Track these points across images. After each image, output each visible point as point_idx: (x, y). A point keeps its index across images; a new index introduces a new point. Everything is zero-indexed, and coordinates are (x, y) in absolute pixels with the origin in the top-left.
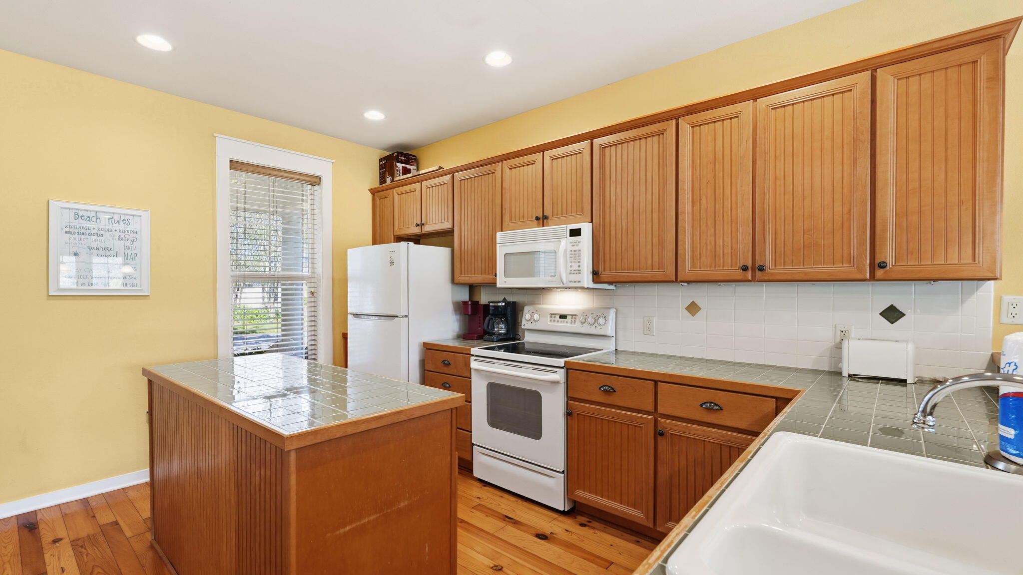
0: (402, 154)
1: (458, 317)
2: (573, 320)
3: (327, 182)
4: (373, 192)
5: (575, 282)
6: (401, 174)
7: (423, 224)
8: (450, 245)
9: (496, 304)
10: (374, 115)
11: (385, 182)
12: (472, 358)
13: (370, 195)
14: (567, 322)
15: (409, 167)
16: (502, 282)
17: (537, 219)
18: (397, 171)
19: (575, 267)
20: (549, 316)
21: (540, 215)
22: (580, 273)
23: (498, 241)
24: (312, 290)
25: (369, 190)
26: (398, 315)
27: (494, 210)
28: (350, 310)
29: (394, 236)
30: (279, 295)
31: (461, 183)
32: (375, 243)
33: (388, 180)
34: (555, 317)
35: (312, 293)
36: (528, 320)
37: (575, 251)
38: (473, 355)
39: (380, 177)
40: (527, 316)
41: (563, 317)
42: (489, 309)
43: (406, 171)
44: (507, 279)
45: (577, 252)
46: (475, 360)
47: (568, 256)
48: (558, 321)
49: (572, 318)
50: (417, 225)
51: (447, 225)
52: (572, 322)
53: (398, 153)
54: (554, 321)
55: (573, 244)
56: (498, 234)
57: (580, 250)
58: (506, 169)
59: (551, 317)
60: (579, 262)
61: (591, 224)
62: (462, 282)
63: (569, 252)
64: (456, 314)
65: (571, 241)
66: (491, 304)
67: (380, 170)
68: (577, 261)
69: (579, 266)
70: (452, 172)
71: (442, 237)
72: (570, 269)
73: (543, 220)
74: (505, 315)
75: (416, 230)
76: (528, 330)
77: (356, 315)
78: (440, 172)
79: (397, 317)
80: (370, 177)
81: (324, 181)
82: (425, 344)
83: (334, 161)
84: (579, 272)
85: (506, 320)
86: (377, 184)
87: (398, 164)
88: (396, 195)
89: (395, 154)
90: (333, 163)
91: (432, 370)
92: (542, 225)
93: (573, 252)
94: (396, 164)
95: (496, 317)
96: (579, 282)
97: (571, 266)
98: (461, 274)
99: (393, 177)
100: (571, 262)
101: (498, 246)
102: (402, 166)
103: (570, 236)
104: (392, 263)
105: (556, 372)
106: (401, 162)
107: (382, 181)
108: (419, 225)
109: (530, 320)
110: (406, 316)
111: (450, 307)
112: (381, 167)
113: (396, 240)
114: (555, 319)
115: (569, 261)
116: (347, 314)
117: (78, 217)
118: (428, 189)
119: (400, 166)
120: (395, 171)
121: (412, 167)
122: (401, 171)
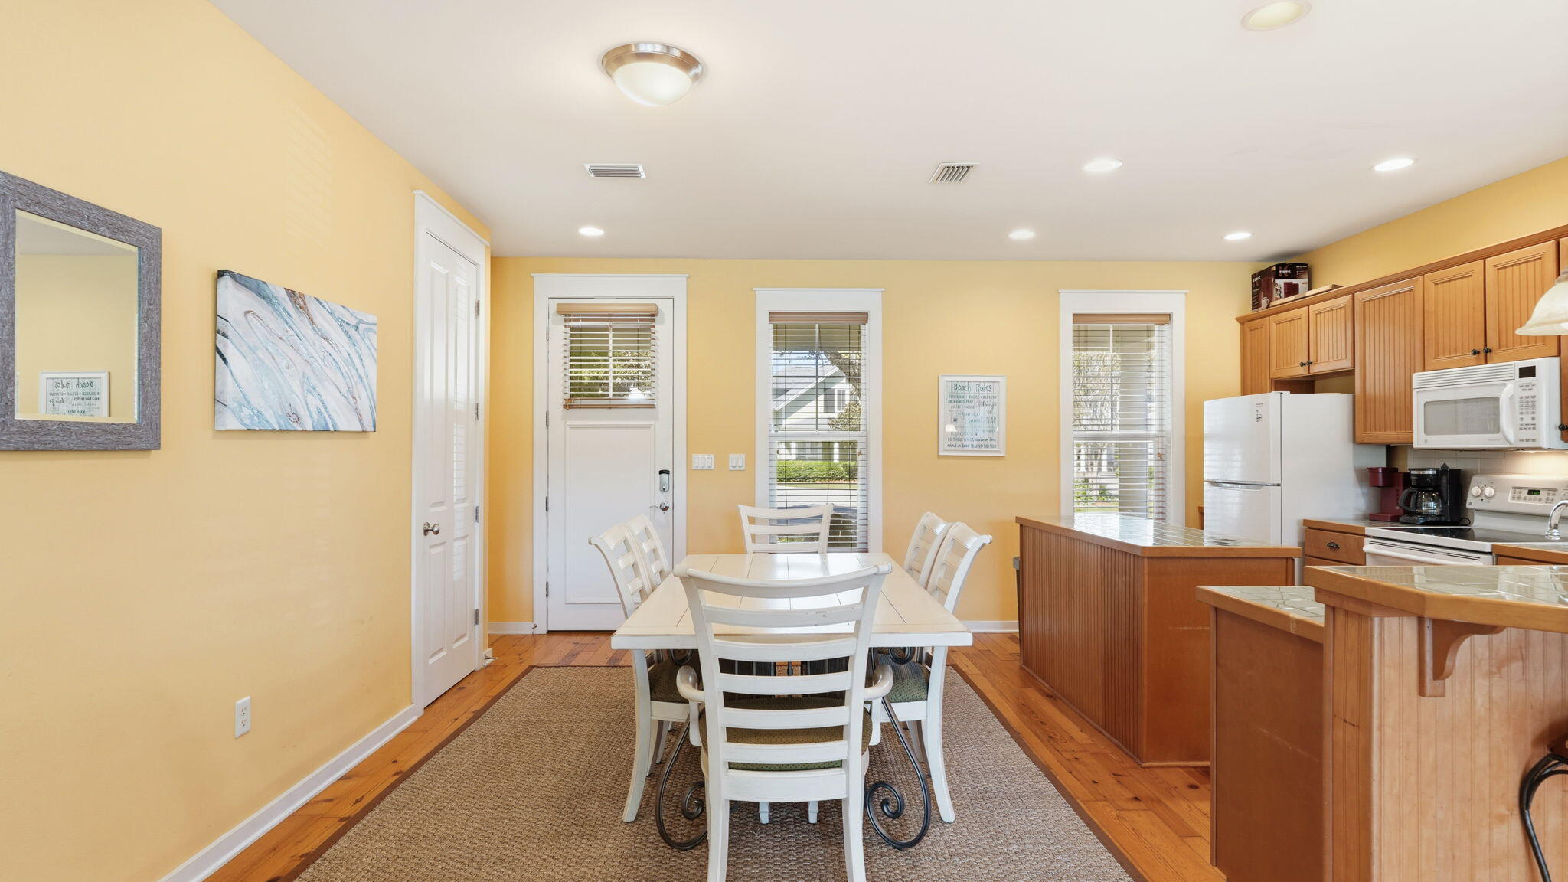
0: (1283, 266)
1: (1366, 490)
2: (1551, 497)
3: (1178, 321)
4: (1243, 321)
5: (1527, 440)
6: (1283, 294)
7: (1311, 363)
8: (1349, 389)
9: (1421, 473)
10: (1238, 236)
11: (1259, 306)
12: (1367, 540)
13: (1237, 326)
14: (1540, 500)
15: (1294, 281)
16: (1420, 441)
17: (1476, 353)
18: (1277, 290)
19: (1527, 419)
20: (1511, 491)
21: (1480, 347)
22: (1534, 429)
23: (1415, 385)
24: (1160, 452)
25: (1237, 319)
26: (1267, 483)
27: (1412, 342)
28: (1206, 477)
29: (1272, 380)
30: (1104, 463)
31: (1364, 305)
32: (1244, 392)
33: (1264, 302)
34: (1520, 493)
35: (1160, 455)
36: (1478, 495)
37: (1527, 397)
38: (1368, 537)
39: (1253, 300)
40: (1474, 490)
41: (1533, 492)
42: (1410, 480)
43: (1292, 290)
44: (1429, 437)
45: (1530, 399)
46: (1371, 543)
47: (1517, 405)
48: (1525, 499)
49: (1548, 494)
50: (1303, 364)
51: (1346, 364)
52: (1547, 499)
53: (1278, 266)
54: (1519, 498)
55: (1524, 388)
56: (1415, 376)
57: (1534, 397)
58: (1430, 285)
59: (1514, 492)
60: (1533, 413)
61: (1557, 359)
62: (1368, 441)
63: (1517, 400)
64: (1361, 486)
65: (1521, 384)
66: (1413, 472)
67: (1253, 289)
68: (1530, 411)
69: (1533, 419)
70: (1352, 292)
71: (1340, 380)
72: (1520, 422)
73: (1484, 354)
74: (1437, 489)
75: (1301, 372)
76: (1477, 510)
77: (1214, 483)
78: (1336, 291)
79: (1266, 485)
80: (1239, 299)
81: (1175, 319)
82: (1305, 521)
83: (1186, 291)
84: (1533, 427)
85: (1441, 496)
86: (1248, 311)
87: (1277, 281)
88: (1273, 326)
89: (1274, 269)
90: (1186, 294)
91: (1315, 555)
92: (1483, 361)
93: (1524, 400)
94: (1275, 282)
95: (1422, 491)
96: (1534, 440)
97: (1522, 419)
98: (1365, 430)
99: (1270, 300)
100: (1521, 413)
101: (1415, 392)
102: (1285, 283)
103: (1520, 377)
104: (1259, 418)
105: (1478, 559)
106: (1283, 277)
107: (1256, 304)
108: (1305, 364)
109: (1478, 496)
110: (1279, 485)
111: (1351, 477)
112: (1254, 286)
113: (1273, 385)
114: (1521, 495)
115: (1518, 412)
116: (1201, 481)
117: (957, 387)
118: (1319, 316)
119: (1280, 283)
120: (1274, 291)
121: (1301, 282)
122: (1283, 290)
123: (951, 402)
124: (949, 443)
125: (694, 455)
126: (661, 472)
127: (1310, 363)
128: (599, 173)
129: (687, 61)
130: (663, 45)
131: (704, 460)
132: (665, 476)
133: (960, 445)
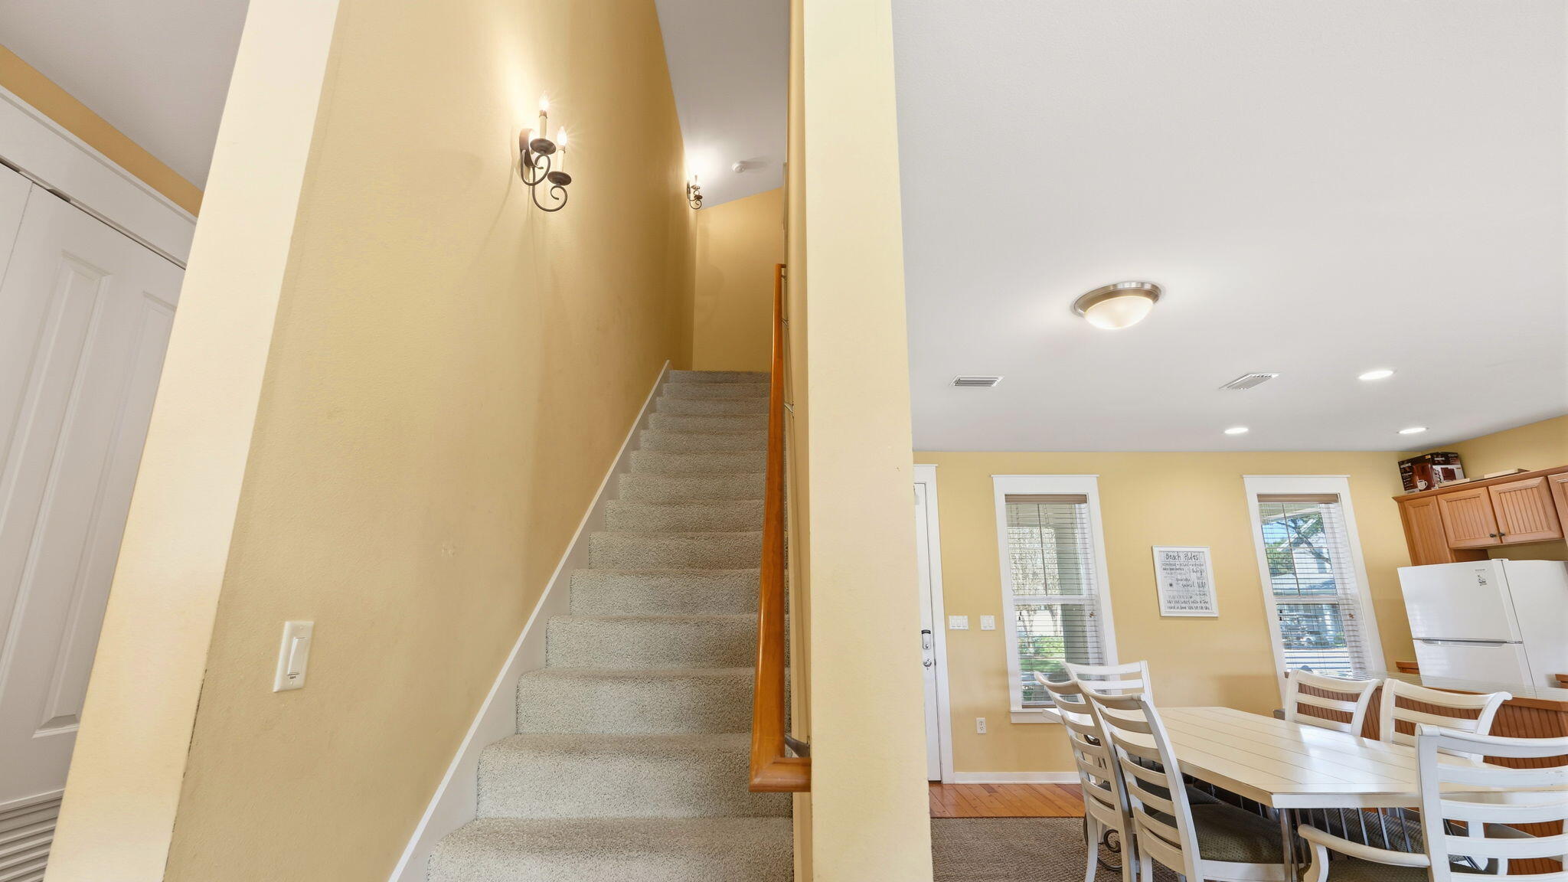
0: (1437, 455)
3: (1345, 498)
4: (1399, 500)
6: (1442, 478)
7: (1505, 534)
11: (1416, 488)
13: (1395, 504)
15: (1449, 467)
18: (1433, 473)
24: (1350, 612)
25: (1395, 498)
28: (1415, 635)
29: (1453, 552)
32: (1418, 563)
33: (1420, 485)
39: (1405, 483)
43: (1449, 474)
50: (1493, 536)
51: (1554, 534)
53: (1432, 455)
67: (1403, 474)
70: (1543, 475)
75: (1493, 542)
77: (1427, 641)
79: (1506, 642)
80: (1393, 484)
81: (1342, 497)
82: (1557, 676)
86: (1402, 492)
87: (1434, 467)
88: (1443, 504)
89: (1428, 457)
90: (1349, 477)
94: (1432, 467)
99: (1429, 483)
102: (1442, 469)
104: (1483, 582)
106: (1439, 463)
107: (1410, 487)
108: (1495, 536)
110: (1521, 643)
112: (1404, 471)
113: (1457, 556)
116: (1411, 639)
117: (1168, 556)
118: (1503, 495)
119: (1438, 468)
120: (1434, 476)
121: (1454, 467)
122: (1441, 474)
123: (1165, 569)
124: (1169, 605)
125: (950, 617)
126: (923, 632)
127: (1501, 535)
128: (959, 383)
129: (1154, 293)
130: (1137, 283)
131: (959, 622)
132: (926, 635)
133: (1178, 608)
